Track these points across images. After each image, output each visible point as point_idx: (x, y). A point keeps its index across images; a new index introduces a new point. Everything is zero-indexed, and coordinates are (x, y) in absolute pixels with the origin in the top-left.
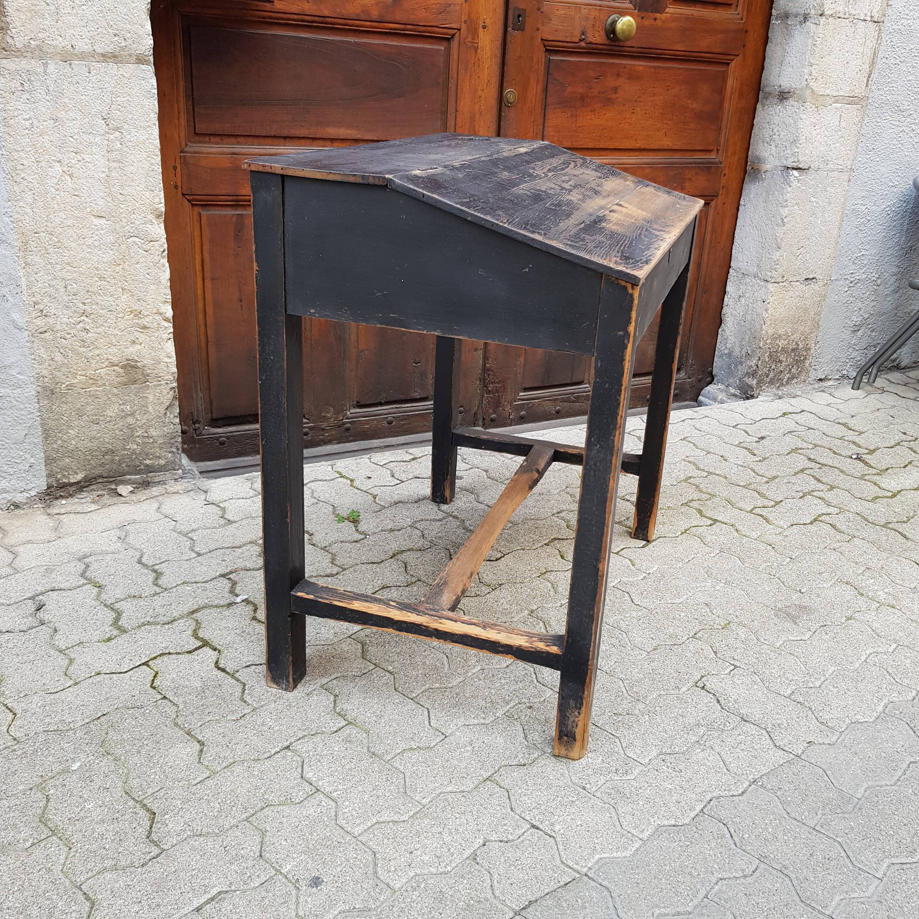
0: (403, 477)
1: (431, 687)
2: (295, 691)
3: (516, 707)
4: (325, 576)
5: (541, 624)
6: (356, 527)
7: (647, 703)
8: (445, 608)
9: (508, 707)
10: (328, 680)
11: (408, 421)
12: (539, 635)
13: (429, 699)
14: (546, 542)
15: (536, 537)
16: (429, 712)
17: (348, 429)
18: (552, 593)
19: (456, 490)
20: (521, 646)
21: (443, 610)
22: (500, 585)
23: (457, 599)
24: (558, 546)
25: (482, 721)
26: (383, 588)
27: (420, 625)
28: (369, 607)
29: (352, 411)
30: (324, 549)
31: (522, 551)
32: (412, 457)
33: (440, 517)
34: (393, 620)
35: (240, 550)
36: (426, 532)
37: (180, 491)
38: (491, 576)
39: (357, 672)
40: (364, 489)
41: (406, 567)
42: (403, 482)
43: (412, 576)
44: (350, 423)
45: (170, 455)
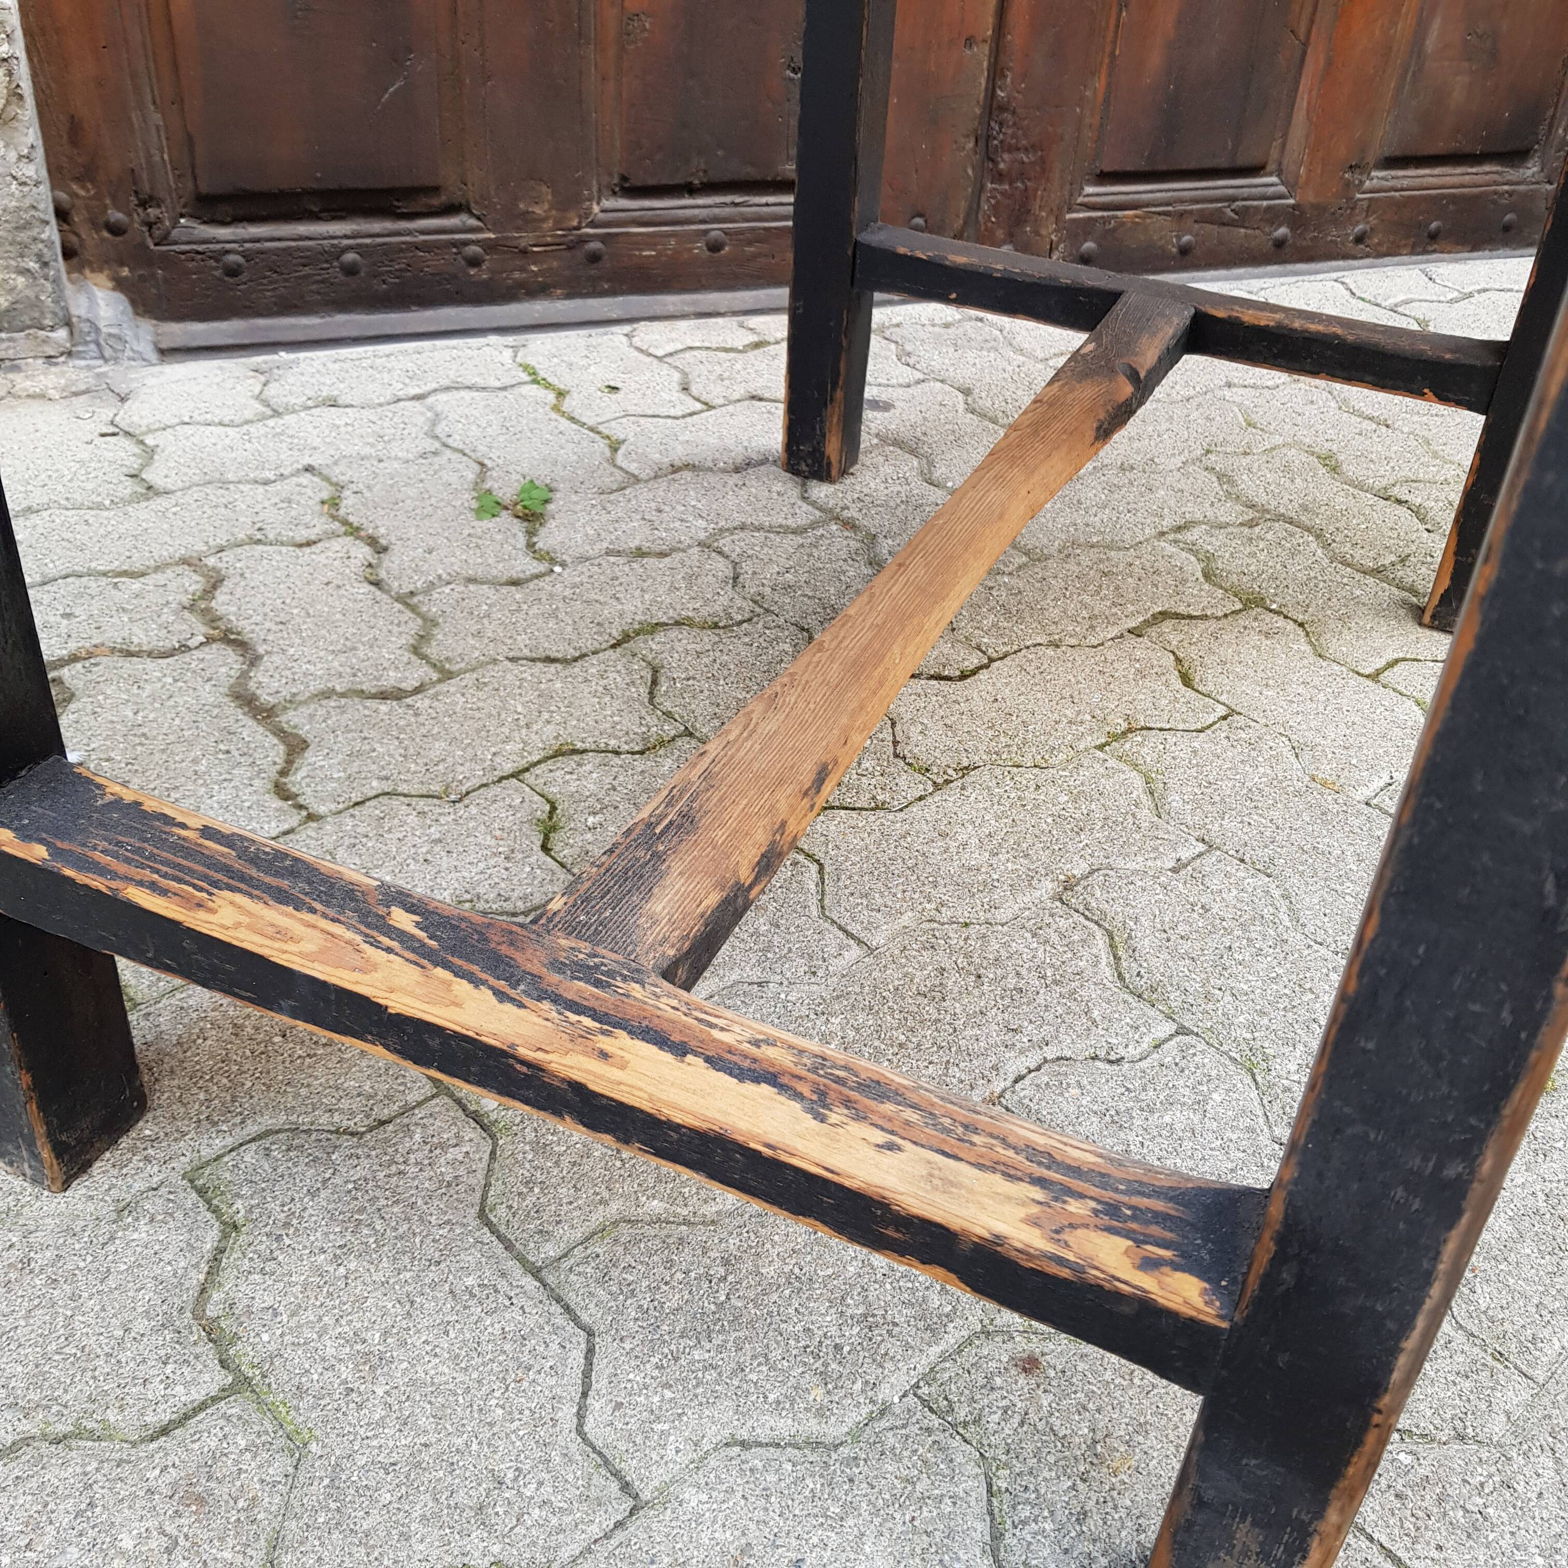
0: (715, 394)
1: (632, 1212)
2: (79, 1189)
3: (969, 1357)
4: (374, 697)
5: (1101, 942)
6: (531, 533)
7: (1540, 1374)
8: (648, 962)
9: (935, 1350)
10: (229, 1141)
11: (765, 247)
12: (1103, 1179)
13: (604, 1278)
14: (1132, 624)
15: (1100, 607)
16: (590, 1352)
17: (594, 258)
18: (1145, 814)
19: (866, 441)
20: (999, 1240)
21: (636, 975)
22: (966, 770)
23: (726, 903)
24: (1174, 639)
25: (813, 1426)
26: (558, 753)
27: (503, 1054)
28: (281, 934)
29: (607, 203)
30: (406, 600)
31: (1050, 652)
32: (753, 338)
33: (801, 520)
34: (381, 1009)
35: (136, 585)
36: (747, 567)
37: (52, 393)
38: (936, 731)
39: (352, 1114)
40: (591, 422)
41: (655, 682)
42: (710, 407)
43: (668, 715)
44: (604, 238)
45: (21, 280)
